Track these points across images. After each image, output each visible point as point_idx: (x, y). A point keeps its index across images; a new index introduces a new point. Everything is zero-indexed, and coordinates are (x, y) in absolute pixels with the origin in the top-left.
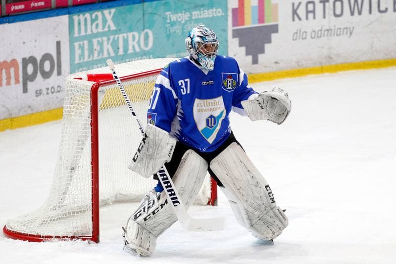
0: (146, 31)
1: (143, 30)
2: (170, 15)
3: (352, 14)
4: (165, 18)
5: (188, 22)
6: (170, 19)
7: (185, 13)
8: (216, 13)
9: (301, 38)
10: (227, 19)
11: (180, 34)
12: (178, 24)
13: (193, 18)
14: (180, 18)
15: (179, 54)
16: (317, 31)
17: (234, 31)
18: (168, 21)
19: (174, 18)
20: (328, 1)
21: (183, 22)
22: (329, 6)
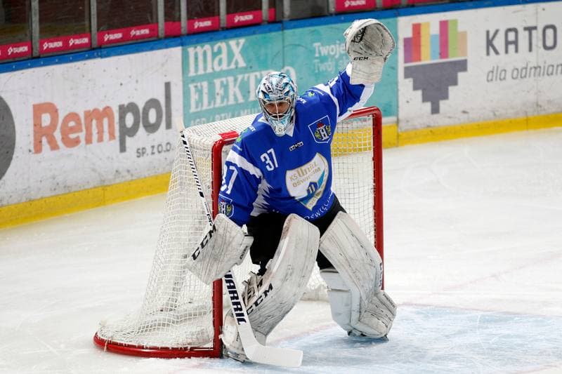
0: (286, 68)
1: (284, 66)
2: (319, 47)
4: (313, 51)
5: (344, 57)
6: (320, 53)
7: (340, 44)
10: (397, 53)
11: (333, 72)
12: (330, 60)
14: (332, 51)
16: (520, 69)
17: (406, 69)
18: (317, 55)
19: (324, 51)
20: (535, 28)
21: (337, 56)
22: (537, 35)
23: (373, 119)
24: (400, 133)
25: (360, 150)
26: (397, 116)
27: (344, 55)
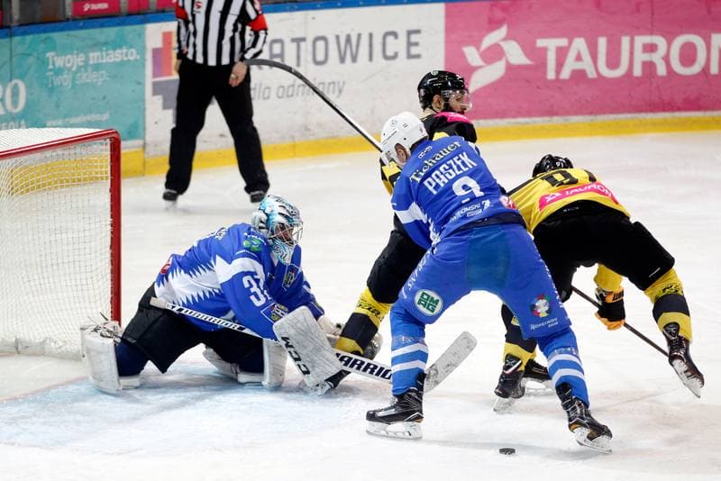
0: (14, 82)
1: (11, 80)
2: (53, 57)
3: (342, 60)
4: (44, 63)
5: (83, 70)
6: (54, 64)
7: (77, 54)
8: (127, 55)
9: (261, 97)
10: (144, 66)
11: (69, 87)
12: (66, 72)
13: (91, 62)
14: (69, 62)
15: (67, 120)
16: (286, 86)
17: (155, 84)
18: (51, 67)
19: (59, 62)
20: (304, 39)
21: (74, 69)
22: (306, 47)
23: (111, 144)
24: (147, 160)
25: (97, 178)
26: (144, 139)
27: (81, 67)
